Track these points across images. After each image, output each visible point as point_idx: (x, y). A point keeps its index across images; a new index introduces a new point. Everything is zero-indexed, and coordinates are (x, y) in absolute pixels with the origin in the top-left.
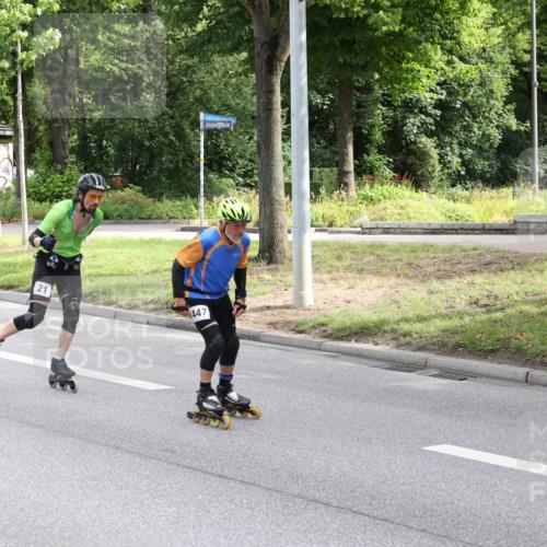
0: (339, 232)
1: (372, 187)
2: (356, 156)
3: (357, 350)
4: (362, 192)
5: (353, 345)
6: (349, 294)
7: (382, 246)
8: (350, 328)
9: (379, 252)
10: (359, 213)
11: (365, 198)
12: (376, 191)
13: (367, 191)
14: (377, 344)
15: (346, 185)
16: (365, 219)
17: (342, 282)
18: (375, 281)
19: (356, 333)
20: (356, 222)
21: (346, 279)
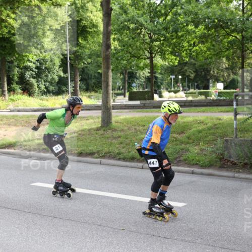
0: (2, 111)
1: (14, 96)
2: (8, 85)
3: (8, 152)
4: (10, 97)
5: (6, 150)
6: (5, 133)
7: (17, 116)
8: (5, 144)
9: (16, 118)
10: (9, 105)
11: (11, 99)
12: (15, 97)
13: (12, 97)
14: (15, 150)
15: (4, 95)
16: (11, 107)
17: (3, 129)
18: (14, 128)
19: (8, 146)
20: (8, 108)
21: (4, 128)
